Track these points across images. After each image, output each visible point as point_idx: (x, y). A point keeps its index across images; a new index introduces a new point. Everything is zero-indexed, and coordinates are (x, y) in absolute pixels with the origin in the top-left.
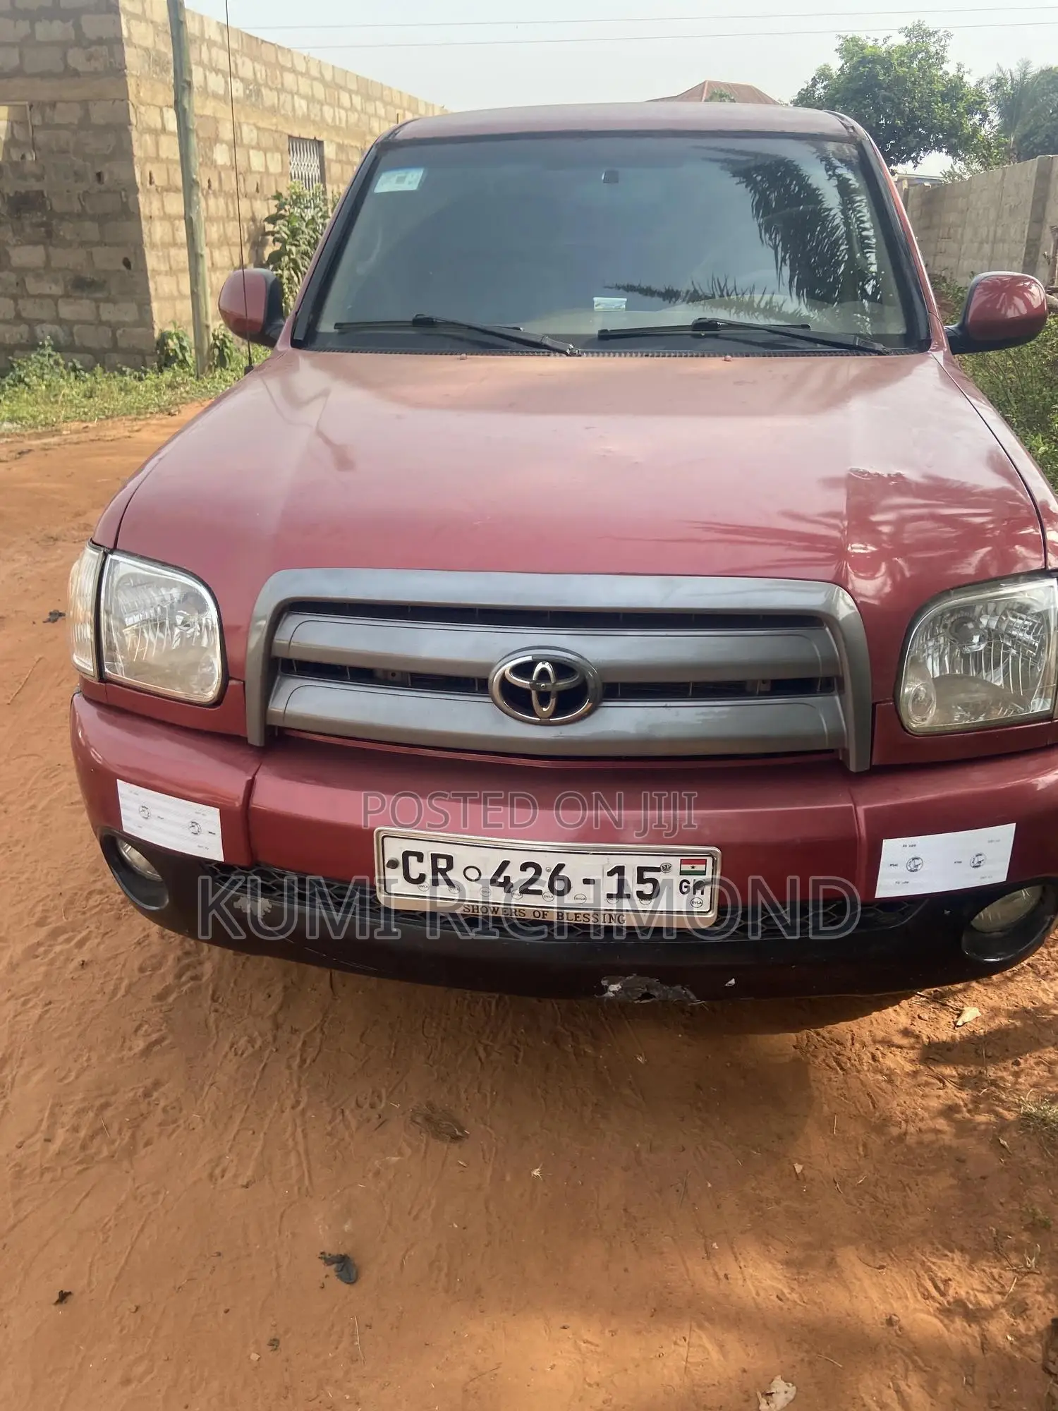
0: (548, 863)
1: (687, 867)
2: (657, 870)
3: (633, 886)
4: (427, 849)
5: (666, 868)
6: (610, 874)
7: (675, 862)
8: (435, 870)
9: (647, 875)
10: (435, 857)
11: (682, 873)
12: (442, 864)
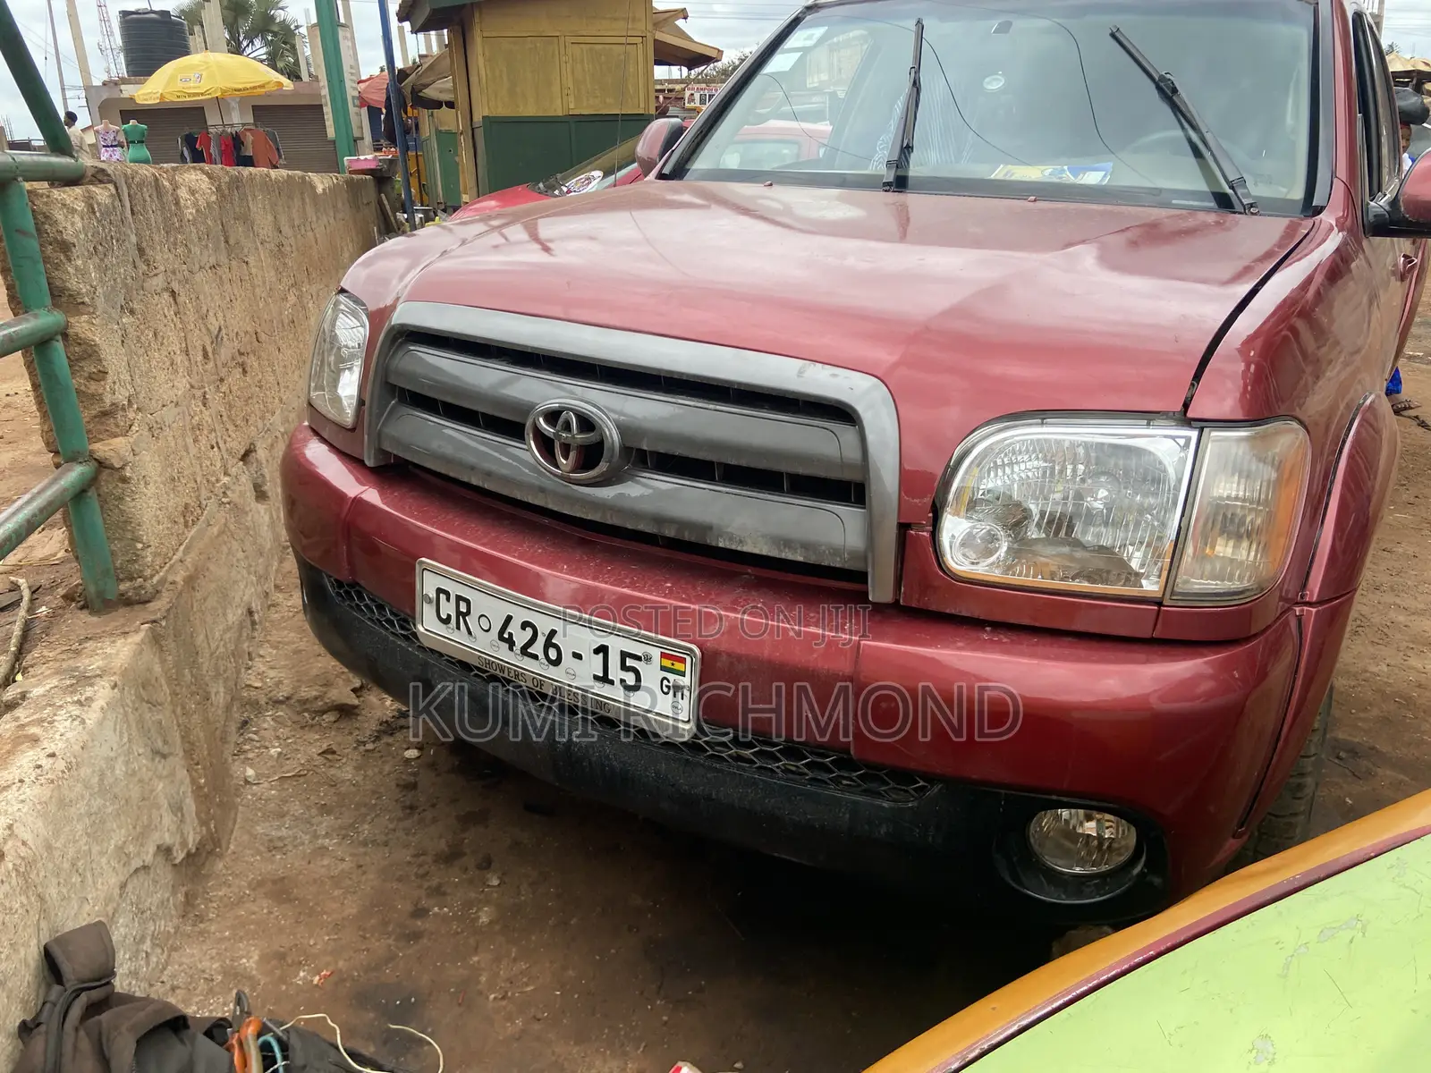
0: (544, 624)
1: (667, 663)
2: (638, 658)
3: (615, 673)
4: (455, 589)
5: (648, 659)
6: (597, 651)
7: (655, 653)
8: (459, 613)
9: (629, 662)
10: (459, 598)
11: (663, 668)
12: (463, 608)
